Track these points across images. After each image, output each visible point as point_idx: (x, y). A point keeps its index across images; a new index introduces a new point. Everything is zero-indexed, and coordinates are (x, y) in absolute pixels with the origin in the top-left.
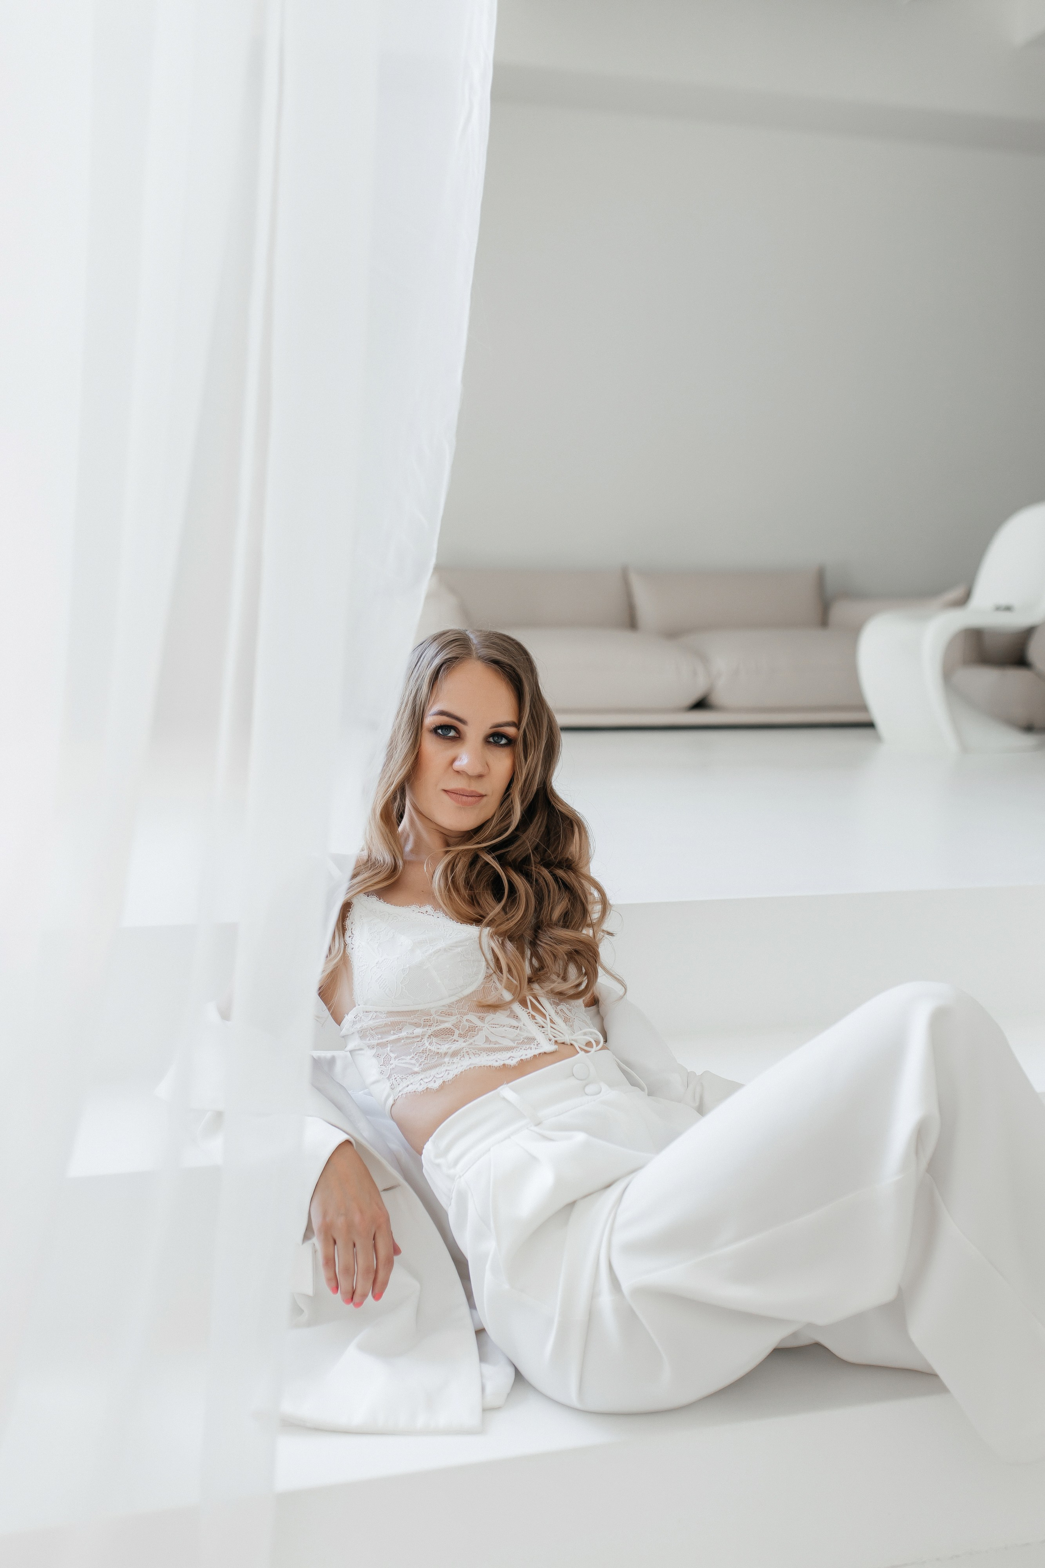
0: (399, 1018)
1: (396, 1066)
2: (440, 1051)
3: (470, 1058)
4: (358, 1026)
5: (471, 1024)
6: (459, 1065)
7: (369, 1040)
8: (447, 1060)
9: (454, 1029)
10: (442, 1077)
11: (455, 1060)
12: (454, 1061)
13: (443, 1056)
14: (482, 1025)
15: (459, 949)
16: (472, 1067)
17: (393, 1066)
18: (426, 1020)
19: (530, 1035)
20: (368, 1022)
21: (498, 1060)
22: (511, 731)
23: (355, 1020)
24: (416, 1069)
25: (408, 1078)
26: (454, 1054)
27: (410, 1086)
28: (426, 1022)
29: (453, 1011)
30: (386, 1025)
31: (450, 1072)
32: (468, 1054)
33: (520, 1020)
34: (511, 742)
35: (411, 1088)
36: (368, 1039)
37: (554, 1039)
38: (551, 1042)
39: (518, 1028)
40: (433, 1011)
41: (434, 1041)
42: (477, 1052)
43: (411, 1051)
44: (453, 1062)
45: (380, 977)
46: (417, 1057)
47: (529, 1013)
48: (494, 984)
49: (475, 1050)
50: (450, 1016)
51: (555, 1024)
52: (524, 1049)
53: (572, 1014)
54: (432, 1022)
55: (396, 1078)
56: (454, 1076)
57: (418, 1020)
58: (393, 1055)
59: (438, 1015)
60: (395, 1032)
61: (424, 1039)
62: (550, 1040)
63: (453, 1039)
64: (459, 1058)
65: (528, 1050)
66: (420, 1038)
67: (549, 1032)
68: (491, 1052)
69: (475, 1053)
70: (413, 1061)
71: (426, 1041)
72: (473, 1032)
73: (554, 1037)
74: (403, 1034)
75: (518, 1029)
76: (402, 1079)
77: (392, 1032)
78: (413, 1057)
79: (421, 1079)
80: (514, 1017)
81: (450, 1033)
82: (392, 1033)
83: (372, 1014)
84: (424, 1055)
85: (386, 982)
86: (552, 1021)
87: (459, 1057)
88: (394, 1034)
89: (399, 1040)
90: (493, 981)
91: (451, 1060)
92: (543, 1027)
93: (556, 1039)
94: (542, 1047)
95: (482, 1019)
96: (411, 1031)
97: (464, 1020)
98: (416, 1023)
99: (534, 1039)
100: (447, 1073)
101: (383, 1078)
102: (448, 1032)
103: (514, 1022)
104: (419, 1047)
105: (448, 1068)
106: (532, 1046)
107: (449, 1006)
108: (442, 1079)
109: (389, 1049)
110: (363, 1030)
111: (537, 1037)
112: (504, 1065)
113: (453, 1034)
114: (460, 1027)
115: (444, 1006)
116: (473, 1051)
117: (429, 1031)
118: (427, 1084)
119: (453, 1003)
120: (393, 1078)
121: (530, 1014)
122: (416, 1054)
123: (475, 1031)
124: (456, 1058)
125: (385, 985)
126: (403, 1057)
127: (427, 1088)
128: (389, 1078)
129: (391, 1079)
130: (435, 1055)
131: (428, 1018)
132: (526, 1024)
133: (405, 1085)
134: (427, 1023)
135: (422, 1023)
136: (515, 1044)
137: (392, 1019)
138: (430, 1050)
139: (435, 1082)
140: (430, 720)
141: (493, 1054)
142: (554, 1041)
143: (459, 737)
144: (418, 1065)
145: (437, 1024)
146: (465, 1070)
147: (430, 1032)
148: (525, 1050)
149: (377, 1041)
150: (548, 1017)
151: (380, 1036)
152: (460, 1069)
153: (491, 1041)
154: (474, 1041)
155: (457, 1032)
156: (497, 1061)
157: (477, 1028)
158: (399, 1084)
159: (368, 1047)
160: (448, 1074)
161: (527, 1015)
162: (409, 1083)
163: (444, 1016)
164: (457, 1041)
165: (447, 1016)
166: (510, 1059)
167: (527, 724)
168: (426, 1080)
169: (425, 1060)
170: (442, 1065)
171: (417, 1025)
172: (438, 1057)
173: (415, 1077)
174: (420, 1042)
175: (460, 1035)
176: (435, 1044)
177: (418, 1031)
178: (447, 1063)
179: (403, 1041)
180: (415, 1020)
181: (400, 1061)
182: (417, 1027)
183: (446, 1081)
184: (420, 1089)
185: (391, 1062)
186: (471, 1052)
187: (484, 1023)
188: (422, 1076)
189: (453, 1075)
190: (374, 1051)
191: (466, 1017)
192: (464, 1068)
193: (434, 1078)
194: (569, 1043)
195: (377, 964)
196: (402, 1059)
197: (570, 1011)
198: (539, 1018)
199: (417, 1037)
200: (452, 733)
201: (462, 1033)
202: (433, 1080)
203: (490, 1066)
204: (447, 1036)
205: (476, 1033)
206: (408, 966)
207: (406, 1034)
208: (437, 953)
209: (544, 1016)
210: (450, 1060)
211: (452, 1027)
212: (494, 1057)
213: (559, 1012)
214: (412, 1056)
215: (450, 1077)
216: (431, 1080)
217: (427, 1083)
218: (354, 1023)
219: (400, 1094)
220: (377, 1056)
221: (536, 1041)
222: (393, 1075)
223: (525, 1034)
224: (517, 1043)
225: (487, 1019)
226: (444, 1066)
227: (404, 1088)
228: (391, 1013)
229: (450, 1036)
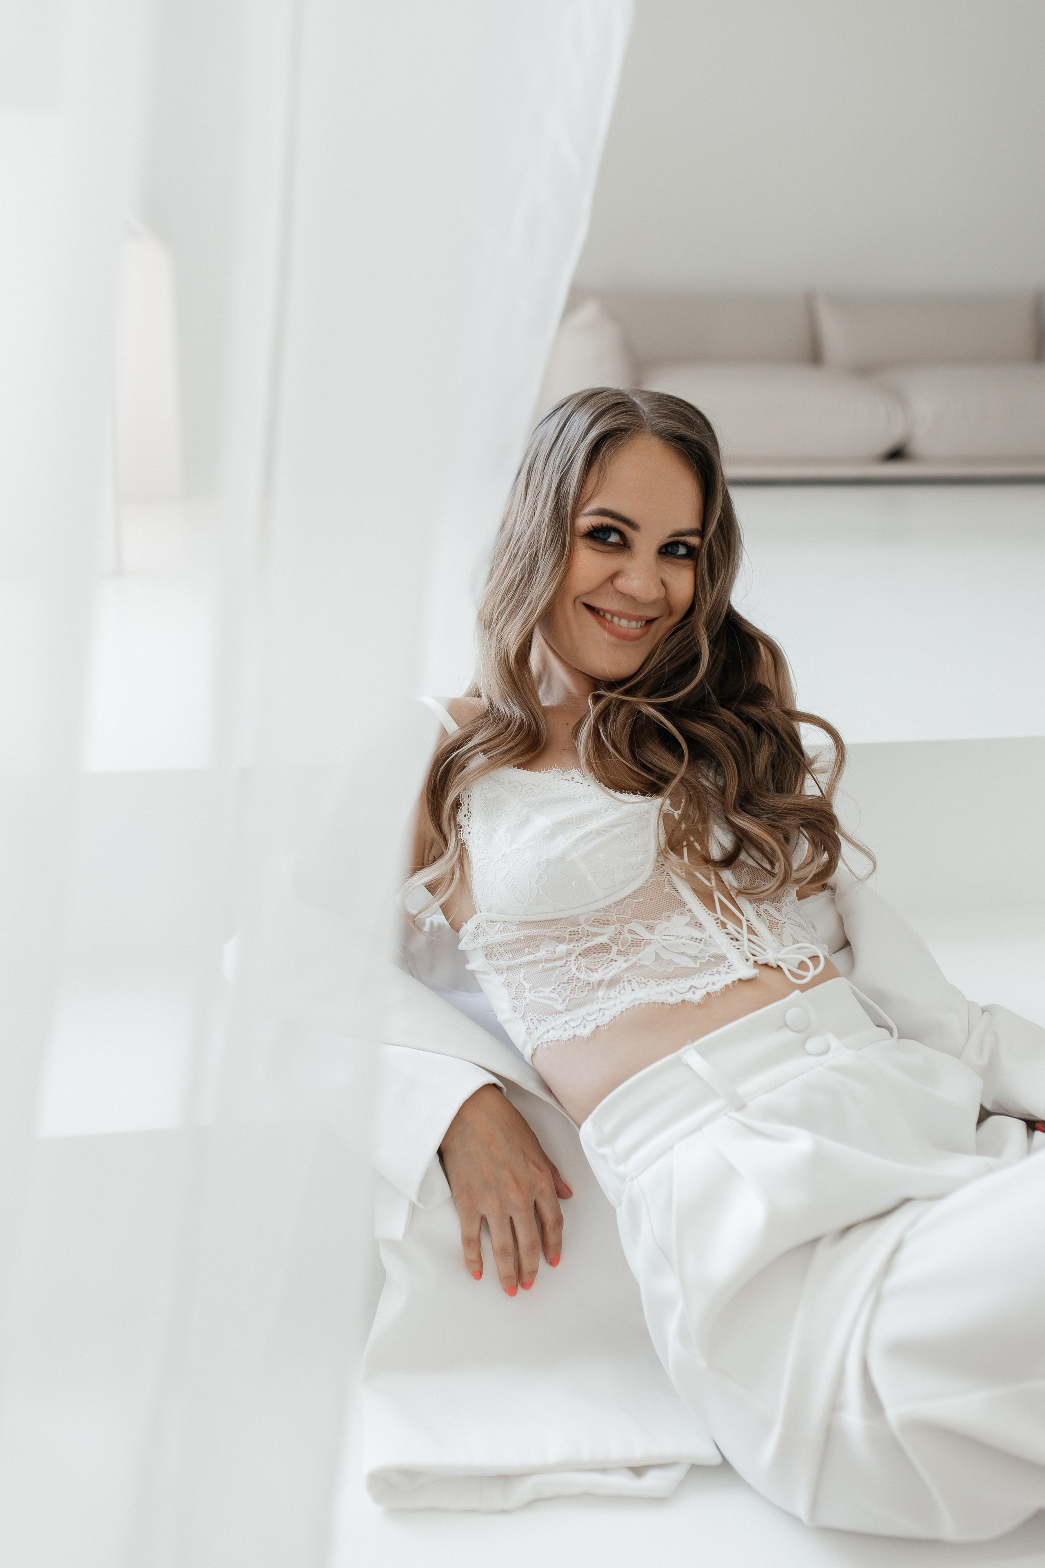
0: (535, 931)
1: (531, 1000)
2: (592, 980)
3: (633, 990)
4: (481, 941)
5: (635, 937)
6: (618, 1001)
7: (498, 959)
8: (601, 993)
9: (611, 944)
10: (595, 1019)
11: (612, 993)
12: (611, 996)
13: (596, 987)
14: (651, 937)
15: (618, 830)
16: (636, 1003)
17: (528, 1000)
18: (572, 933)
19: (719, 953)
20: (495, 936)
21: (674, 992)
22: (694, 541)
23: (476, 932)
24: (560, 1008)
25: (548, 1020)
26: (613, 983)
27: (551, 1032)
28: (573, 936)
29: (610, 918)
30: (518, 940)
31: (606, 1012)
32: (630, 984)
33: (705, 929)
34: (692, 553)
35: (553, 1035)
36: (495, 958)
37: (752, 958)
38: (748, 963)
39: (701, 940)
40: (582, 919)
41: (582, 965)
42: (643, 980)
43: (552, 980)
44: (609, 997)
45: (507, 874)
46: (560, 990)
47: (718, 918)
48: (668, 877)
49: (641, 978)
50: (606, 926)
51: (757, 935)
52: (710, 974)
53: (782, 916)
54: (581, 935)
55: (532, 1019)
56: (612, 1017)
57: (560, 933)
58: (527, 985)
59: (589, 925)
60: (530, 950)
61: (569, 963)
62: (747, 960)
63: (609, 958)
64: (618, 991)
65: (716, 975)
66: (564, 961)
67: (746, 948)
68: (662, 980)
69: (639, 981)
70: (555, 995)
71: (572, 966)
72: (638, 948)
73: (753, 955)
74: (542, 954)
75: (702, 942)
76: (540, 1022)
77: (526, 950)
78: (554, 989)
79: (566, 1022)
80: (696, 925)
81: (605, 951)
82: (526, 952)
83: (498, 925)
84: (570, 987)
85: (515, 882)
86: (751, 930)
87: (618, 988)
88: (529, 953)
89: (535, 963)
90: (666, 873)
91: (607, 994)
92: (737, 940)
93: (755, 958)
94: (735, 970)
95: (650, 928)
96: (551, 949)
97: (626, 931)
98: (558, 937)
99: (724, 958)
100: (601, 1013)
101: (516, 1017)
102: (604, 948)
103: (697, 934)
104: (563, 974)
105: (603, 1006)
106: (721, 969)
107: (605, 911)
108: (594, 1022)
109: (522, 975)
110: (488, 945)
111: (729, 956)
112: (683, 1001)
113: (609, 951)
114: (620, 940)
115: (597, 911)
116: (637, 979)
117: (576, 948)
118: (575, 1029)
119: (610, 906)
120: (529, 1018)
121: (719, 921)
122: (558, 985)
123: (640, 946)
124: (613, 991)
125: (513, 886)
126: (540, 989)
127: (575, 1036)
128: (523, 1018)
129: (526, 1020)
130: (585, 987)
131: (575, 929)
132: (713, 936)
133: (544, 1030)
134: (575, 936)
135: (567, 937)
136: (696, 964)
137: (526, 932)
138: (579, 978)
139: (585, 1027)
140: (585, 522)
141: (666, 982)
142: (753, 962)
143: (625, 545)
144: (560, 1000)
145: (589, 937)
146: (626, 1009)
147: (578, 951)
148: (712, 976)
149: (507, 962)
150: (744, 923)
151: (511, 956)
152: (620, 1008)
153: (663, 959)
154: (639, 960)
155: (615, 949)
156: (672, 994)
157: (644, 941)
158: (536, 1028)
159: (496, 970)
160: (603, 1015)
161: (715, 922)
162: (549, 1027)
163: (596, 926)
164: (616, 961)
165: (602, 925)
166: (691, 991)
167: (714, 534)
168: (572, 1024)
169: (571, 993)
170: (595, 1002)
171: (560, 940)
172: (589, 990)
173: (557, 1019)
174: (564, 968)
175: (619, 953)
176: (584, 969)
177: (562, 948)
178: (600, 998)
179: (541, 966)
180: (557, 933)
181: (537, 994)
182: (560, 943)
183: (600, 1025)
184: (565, 1037)
185: (525, 995)
186: (634, 981)
187: (654, 935)
188: (567, 1018)
189: (610, 1016)
190: (503, 978)
191: (628, 927)
192: (625, 1005)
193: (584, 1022)
194: (775, 966)
195: (503, 856)
196: (539, 992)
197: (778, 910)
198: (731, 927)
199: (561, 958)
200: (614, 538)
201: (622, 950)
202: (582, 1023)
203: (663, 1003)
204: (601, 954)
205: (642, 948)
206: (545, 858)
207: (545, 953)
208: (586, 837)
209: (739, 922)
210: (605, 995)
211: (608, 942)
212: (668, 988)
213: (763, 914)
214: (553, 987)
215: (606, 1019)
216: (580, 1024)
217: (573, 1028)
218: (476, 936)
219: (539, 1043)
220: (508, 985)
221: (726, 962)
222: (528, 1015)
223: (713, 951)
224: (700, 963)
225: (658, 928)
226: (597, 1003)
227: (543, 1034)
228: (524, 924)
229: (604, 954)
